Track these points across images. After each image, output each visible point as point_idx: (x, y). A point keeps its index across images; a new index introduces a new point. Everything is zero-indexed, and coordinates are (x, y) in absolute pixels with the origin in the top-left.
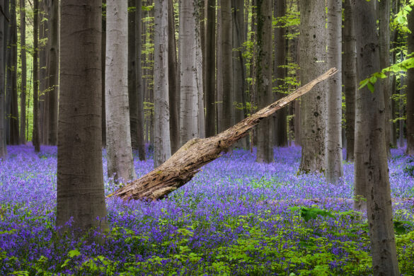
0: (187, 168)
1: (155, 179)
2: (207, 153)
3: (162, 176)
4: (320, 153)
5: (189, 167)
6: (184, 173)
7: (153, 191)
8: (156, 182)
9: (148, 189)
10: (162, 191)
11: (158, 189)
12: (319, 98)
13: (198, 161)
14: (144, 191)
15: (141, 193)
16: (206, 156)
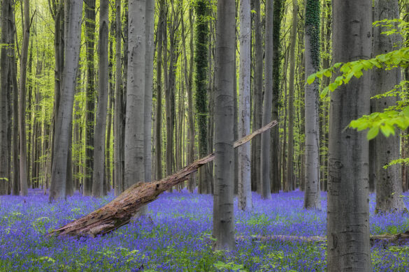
0: (125, 208)
1: (93, 218)
2: (146, 195)
3: (100, 215)
4: (389, 196)
5: (127, 207)
6: (122, 213)
7: (91, 228)
8: (94, 220)
9: (86, 227)
10: (100, 228)
11: (96, 226)
12: (389, 152)
13: (137, 202)
14: (82, 228)
15: (79, 229)
16: (145, 198)
